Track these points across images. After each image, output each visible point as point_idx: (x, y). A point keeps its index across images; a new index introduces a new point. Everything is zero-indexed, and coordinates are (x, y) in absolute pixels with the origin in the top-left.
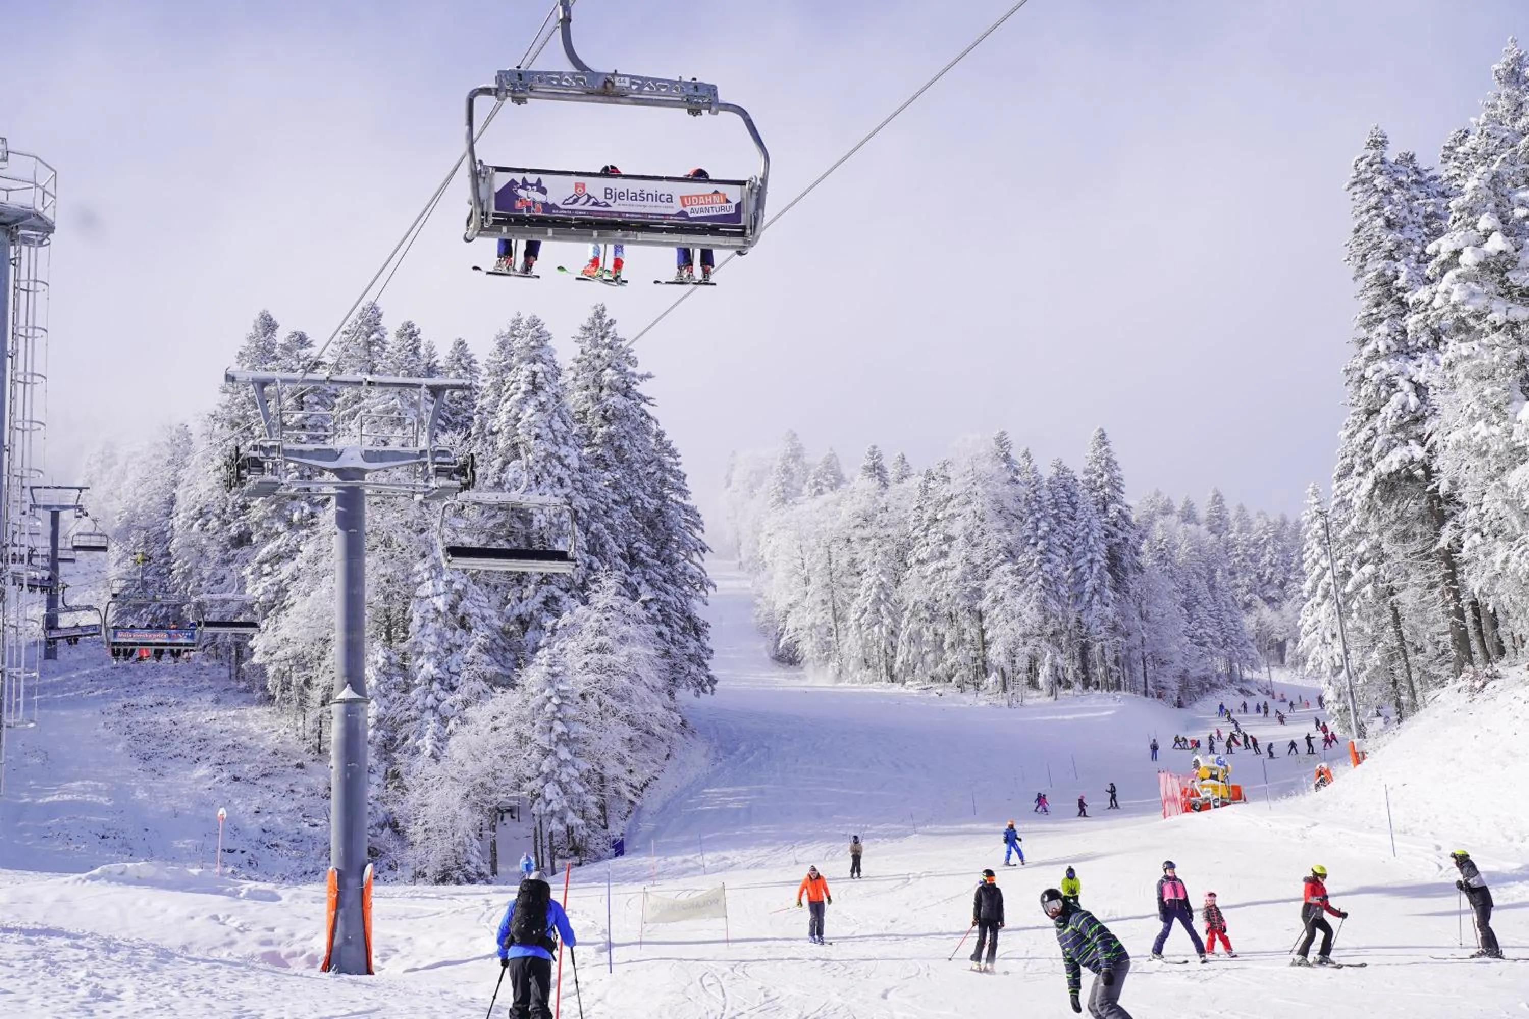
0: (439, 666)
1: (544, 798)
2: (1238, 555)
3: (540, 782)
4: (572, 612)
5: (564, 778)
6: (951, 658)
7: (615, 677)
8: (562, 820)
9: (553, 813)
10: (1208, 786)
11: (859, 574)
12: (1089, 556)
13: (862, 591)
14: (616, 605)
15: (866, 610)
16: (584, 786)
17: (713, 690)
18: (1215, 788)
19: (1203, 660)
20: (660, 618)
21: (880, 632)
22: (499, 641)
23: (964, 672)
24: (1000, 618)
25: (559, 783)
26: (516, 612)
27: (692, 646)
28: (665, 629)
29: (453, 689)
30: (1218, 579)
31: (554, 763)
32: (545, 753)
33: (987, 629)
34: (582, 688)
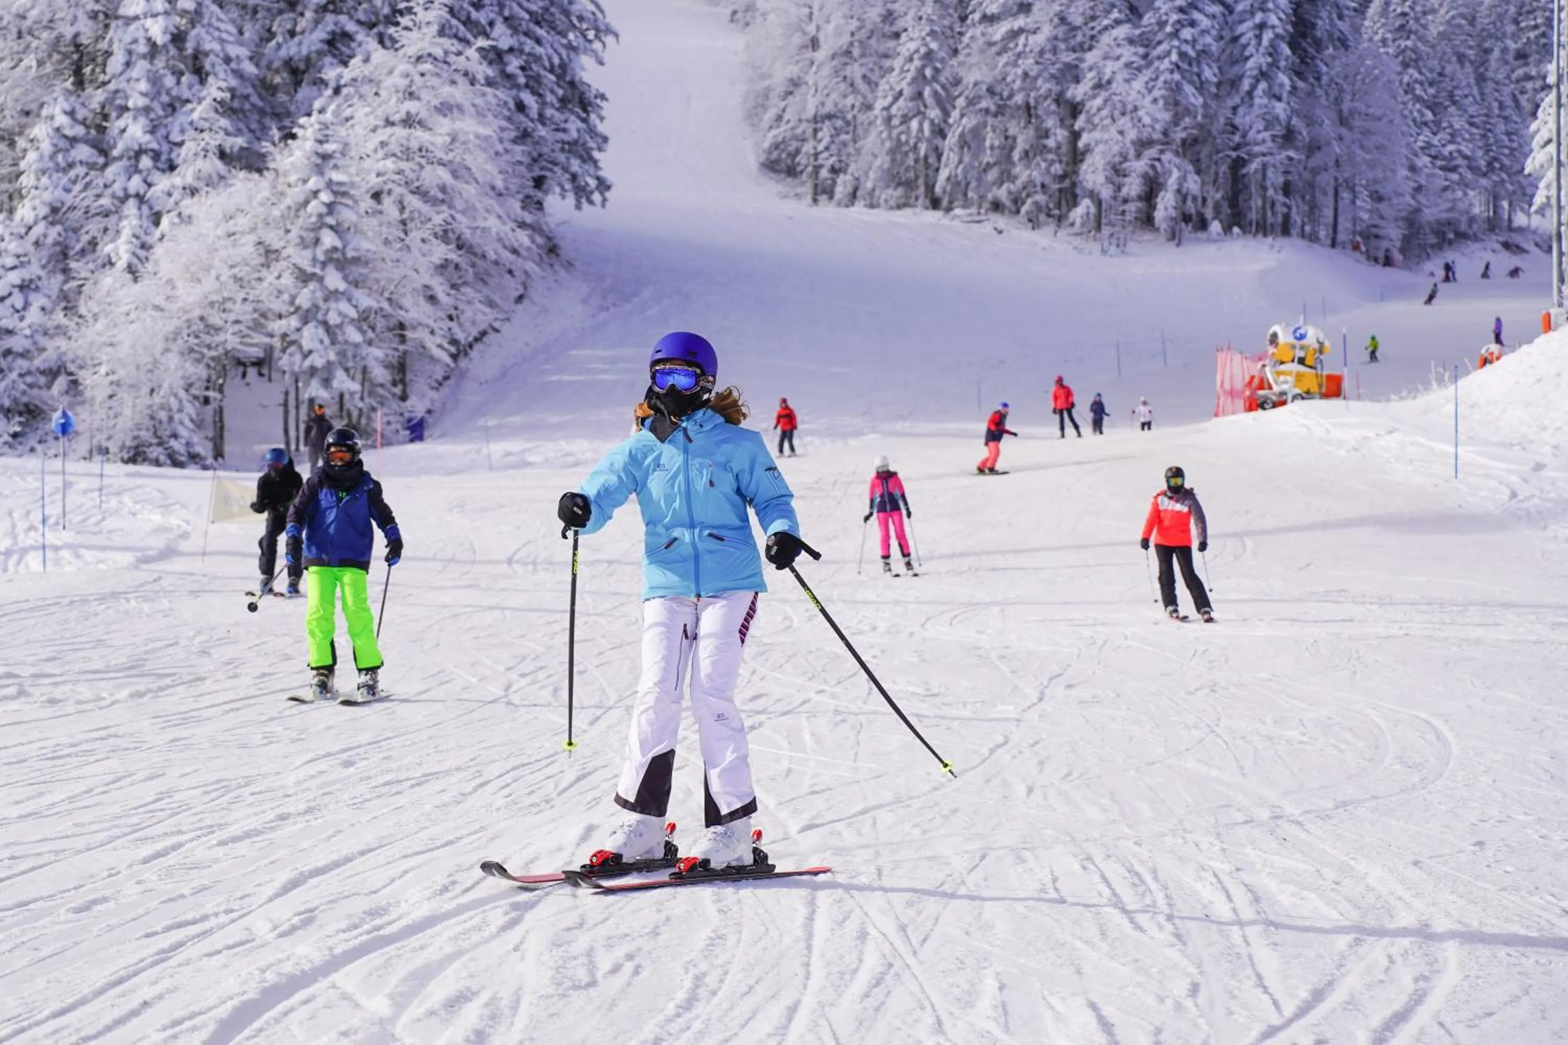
0: (152, 131)
1: (300, 348)
2: (1536, 27)
3: (294, 322)
4: (367, 60)
5: (333, 319)
6: (1022, 173)
7: (429, 168)
8: (327, 382)
9: (313, 371)
10: (1289, 373)
11: (897, 35)
12: (1259, 17)
13: (897, 63)
14: (439, 52)
15: (901, 93)
16: (363, 333)
17: (604, 200)
18: (1299, 377)
19: (1449, 195)
20: (522, 80)
21: (921, 130)
22: (254, 99)
23: (1040, 198)
24: (1105, 112)
25: (325, 324)
26: (283, 53)
27: (574, 126)
28: (528, 98)
29: (172, 168)
30: (1493, 64)
31: (319, 294)
32: (305, 278)
33: (1082, 129)
34: (374, 181)
